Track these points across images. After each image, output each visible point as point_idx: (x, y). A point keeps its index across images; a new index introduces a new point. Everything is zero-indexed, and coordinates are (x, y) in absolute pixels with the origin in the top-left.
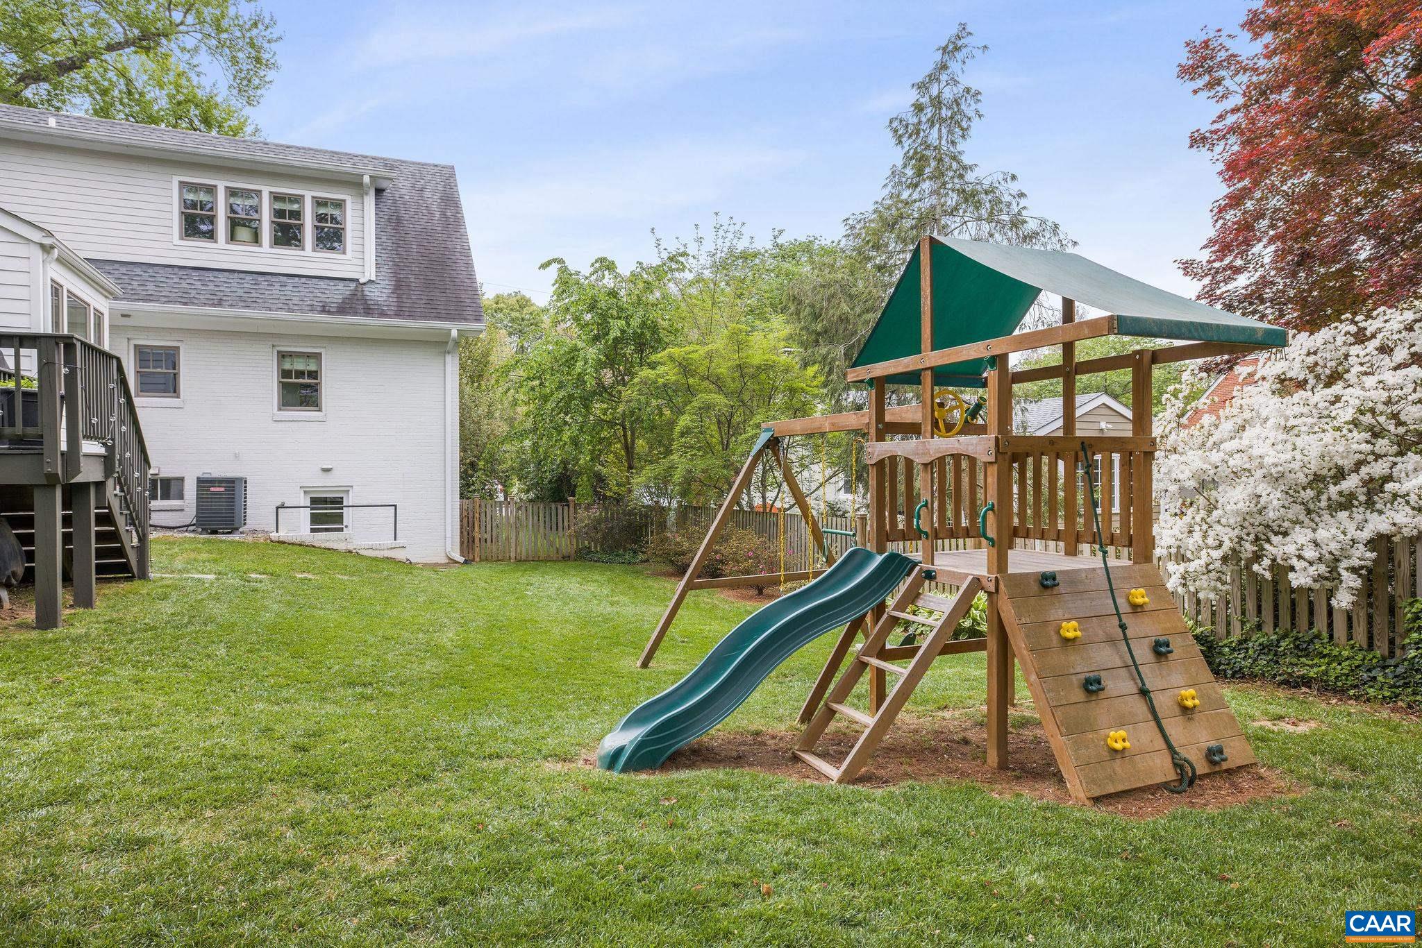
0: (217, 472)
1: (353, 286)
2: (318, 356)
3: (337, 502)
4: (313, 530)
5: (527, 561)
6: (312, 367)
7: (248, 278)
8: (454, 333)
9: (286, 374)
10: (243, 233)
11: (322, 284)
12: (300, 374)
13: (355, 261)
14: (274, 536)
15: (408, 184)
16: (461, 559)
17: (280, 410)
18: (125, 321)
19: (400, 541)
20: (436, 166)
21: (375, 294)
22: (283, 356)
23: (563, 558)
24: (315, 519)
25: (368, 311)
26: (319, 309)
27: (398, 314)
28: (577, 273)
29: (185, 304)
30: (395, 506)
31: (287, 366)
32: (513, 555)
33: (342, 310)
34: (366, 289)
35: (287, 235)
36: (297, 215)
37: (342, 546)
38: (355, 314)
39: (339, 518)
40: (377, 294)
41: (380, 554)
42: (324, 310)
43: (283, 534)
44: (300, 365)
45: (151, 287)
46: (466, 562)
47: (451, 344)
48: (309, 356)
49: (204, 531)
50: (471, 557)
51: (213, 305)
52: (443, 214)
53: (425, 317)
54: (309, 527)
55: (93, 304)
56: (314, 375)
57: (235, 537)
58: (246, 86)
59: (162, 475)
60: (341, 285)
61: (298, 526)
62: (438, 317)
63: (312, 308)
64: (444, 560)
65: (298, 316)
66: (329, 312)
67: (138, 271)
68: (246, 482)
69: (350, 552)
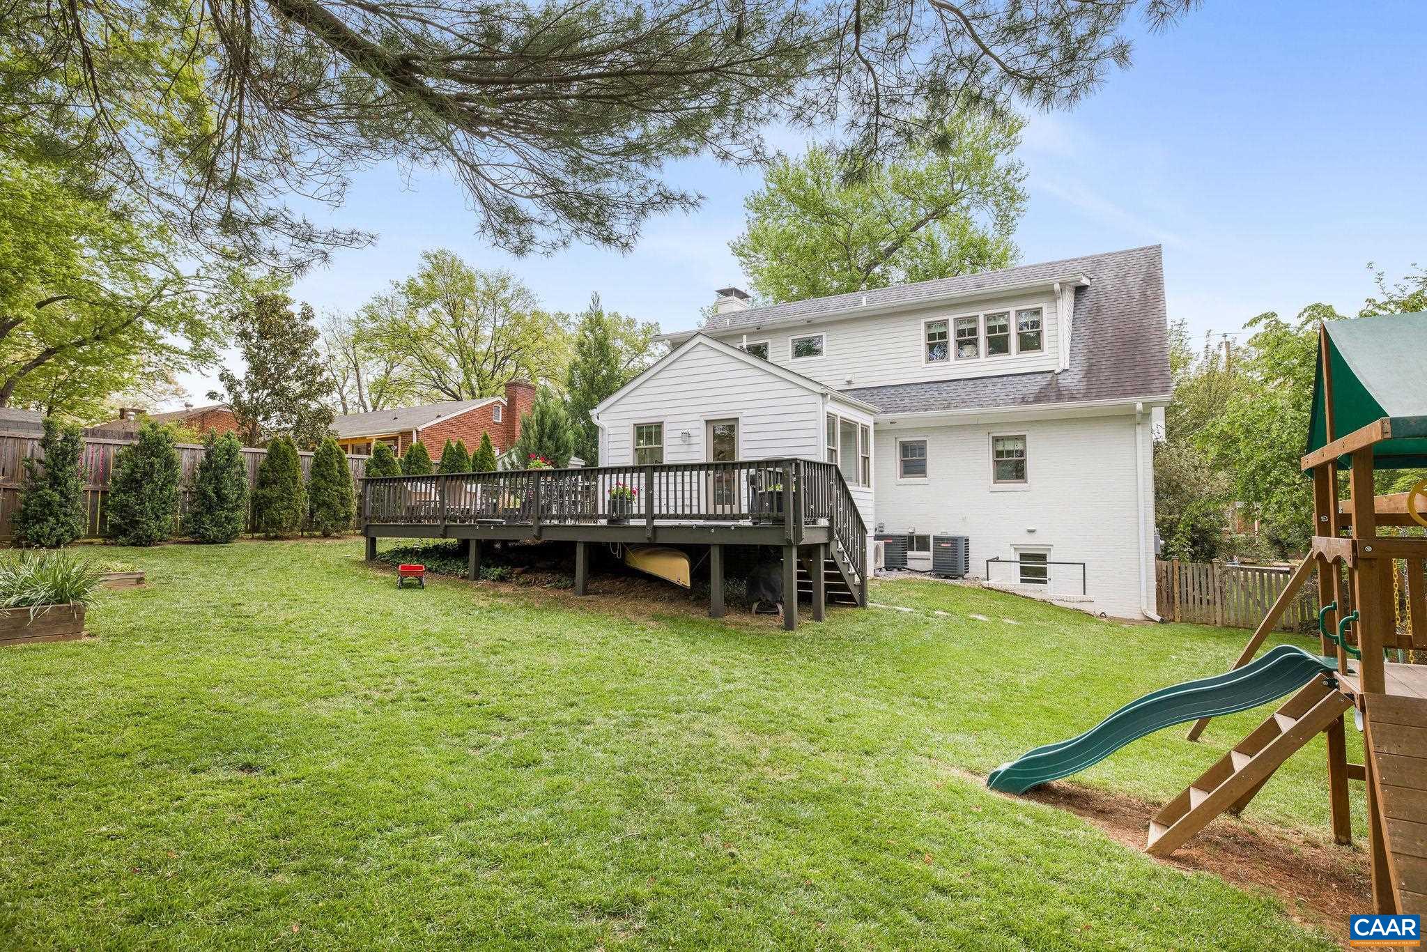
0: (952, 533)
1: (1050, 376)
2: (1022, 438)
3: (1043, 557)
4: (1022, 581)
5: (1237, 627)
6: (1019, 447)
7: (971, 383)
8: (1139, 407)
9: (999, 454)
10: (968, 350)
11: (1024, 379)
12: (1009, 453)
13: (1051, 356)
14: (985, 583)
15: (1112, 274)
16: (1158, 618)
17: (995, 483)
18: (893, 427)
19: (1089, 596)
20: (1143, 249)
21: (1067, 381)
22: (997, 440)
23: (1284, 628)
24: (1024, 571)
25: (1059, 397)
26: (1020, 400)
27: (1086, 396)
28: (1287, 326)
29: (926, 410)
30: (1084, 564)
31: (1000, 448)
32: (1219, 619)
33: (1038, 399)
34: (1060, 377)
35: (998, 345)
36: (1004, 328)
37: (1038, 596)
38: (1049, 401)
39: (1043, 572)
40: (1069, 380)
41: (1071, 606)
42: (1024, 401)
43: (993, 583)
44: (1009, 446)
45: (907, 400)
46: (1162, 621)
47: (1138, 418)
48: (1016, 438)
49: (938, 576)
50: (1171, 617)
51: (944, 408)
52: (1144, 294)
53: (1111, 395)
54: (1018, 577)
55: (860, 421)
56: (1022, 453)
57: (958, 582)
58: (1005, 222)
59: (917, 533)
60: (1040, 377)
61: (1008, 577)
62: (1125, 394)
63: (1014, 401)
64: (1140, 618)
65: (1002, 409)
66: (1027, 402)
67: (901, 390)
68: (967, 540)
69: (1044, 601)
